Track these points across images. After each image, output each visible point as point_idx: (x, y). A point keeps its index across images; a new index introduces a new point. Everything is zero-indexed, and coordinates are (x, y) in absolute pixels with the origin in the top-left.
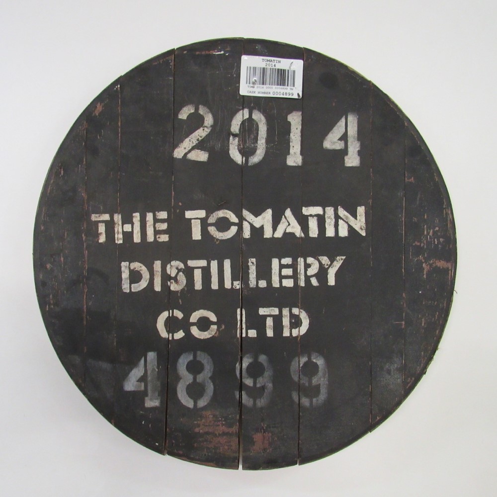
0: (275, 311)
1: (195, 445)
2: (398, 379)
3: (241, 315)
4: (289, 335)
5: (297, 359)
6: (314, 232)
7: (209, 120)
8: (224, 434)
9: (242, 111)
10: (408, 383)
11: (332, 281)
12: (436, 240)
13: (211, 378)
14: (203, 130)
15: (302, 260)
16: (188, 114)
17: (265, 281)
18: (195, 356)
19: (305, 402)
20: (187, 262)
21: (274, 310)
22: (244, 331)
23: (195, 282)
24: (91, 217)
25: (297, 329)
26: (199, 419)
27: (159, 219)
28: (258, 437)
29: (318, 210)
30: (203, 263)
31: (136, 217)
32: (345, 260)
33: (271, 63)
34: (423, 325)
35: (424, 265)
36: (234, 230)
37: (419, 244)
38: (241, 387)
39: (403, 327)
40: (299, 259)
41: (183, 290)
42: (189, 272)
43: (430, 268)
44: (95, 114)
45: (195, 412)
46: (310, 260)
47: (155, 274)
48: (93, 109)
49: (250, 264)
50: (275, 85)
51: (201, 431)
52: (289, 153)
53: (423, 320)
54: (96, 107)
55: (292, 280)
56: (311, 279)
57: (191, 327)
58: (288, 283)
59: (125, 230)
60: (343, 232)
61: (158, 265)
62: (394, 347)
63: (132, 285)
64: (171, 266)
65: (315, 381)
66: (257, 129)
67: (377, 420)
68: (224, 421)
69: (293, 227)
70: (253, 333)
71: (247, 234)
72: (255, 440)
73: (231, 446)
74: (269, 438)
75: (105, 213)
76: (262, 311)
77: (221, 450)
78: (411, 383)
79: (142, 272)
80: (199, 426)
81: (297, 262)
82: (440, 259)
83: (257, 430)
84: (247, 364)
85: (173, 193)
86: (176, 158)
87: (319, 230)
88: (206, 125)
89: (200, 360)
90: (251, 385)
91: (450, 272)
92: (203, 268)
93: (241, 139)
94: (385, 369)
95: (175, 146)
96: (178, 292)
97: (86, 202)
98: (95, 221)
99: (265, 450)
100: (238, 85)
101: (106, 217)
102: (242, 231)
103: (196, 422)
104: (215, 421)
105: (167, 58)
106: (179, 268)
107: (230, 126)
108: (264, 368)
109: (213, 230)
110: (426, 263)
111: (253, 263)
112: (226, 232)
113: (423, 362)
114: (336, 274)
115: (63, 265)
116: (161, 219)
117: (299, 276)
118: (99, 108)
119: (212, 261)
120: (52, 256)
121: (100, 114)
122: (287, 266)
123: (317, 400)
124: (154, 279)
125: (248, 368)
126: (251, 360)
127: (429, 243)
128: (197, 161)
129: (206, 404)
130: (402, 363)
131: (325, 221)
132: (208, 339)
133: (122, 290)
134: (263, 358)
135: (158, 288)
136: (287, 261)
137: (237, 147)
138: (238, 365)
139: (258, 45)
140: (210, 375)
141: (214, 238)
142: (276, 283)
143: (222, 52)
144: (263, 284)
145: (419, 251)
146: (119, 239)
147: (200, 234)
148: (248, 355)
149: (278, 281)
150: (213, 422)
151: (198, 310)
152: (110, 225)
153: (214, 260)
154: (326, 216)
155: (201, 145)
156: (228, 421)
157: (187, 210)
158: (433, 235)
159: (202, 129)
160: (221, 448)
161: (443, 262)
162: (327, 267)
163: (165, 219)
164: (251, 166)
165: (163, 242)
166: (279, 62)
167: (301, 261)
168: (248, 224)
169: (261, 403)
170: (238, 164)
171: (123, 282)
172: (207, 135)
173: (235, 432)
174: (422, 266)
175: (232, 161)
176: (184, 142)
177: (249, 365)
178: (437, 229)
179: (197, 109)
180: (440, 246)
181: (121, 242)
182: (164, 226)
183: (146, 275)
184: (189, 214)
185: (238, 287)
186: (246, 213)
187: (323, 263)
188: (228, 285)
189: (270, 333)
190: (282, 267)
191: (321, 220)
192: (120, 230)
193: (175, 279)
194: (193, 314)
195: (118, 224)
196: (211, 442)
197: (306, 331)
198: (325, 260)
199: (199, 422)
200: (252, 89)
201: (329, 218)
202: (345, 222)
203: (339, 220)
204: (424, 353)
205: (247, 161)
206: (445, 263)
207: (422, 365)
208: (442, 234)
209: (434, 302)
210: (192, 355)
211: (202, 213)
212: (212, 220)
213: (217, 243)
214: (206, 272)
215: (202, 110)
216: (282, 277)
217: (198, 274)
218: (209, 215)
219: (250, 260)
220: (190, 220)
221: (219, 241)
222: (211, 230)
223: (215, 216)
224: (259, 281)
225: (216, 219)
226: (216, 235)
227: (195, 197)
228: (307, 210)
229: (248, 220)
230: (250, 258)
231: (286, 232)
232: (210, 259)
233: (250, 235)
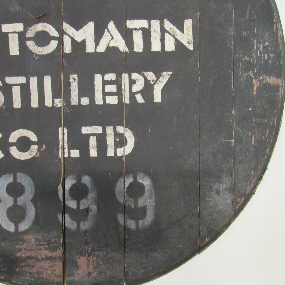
0: (99, 130)
1: (17, 270)
2: (227, 199)
3: (63, 134)
4: (113, 155)
5: (122, 179)
6: (139, 46)
8: (47, 258)
10: (238, 203)
11: (158, 98)
12: (266, 55)
13: (32, 201)
15: (127, 75)
17: (88, 98)
18: (15, 178)
19: (131, 224)
20: (5, 79)
21: (97, 128)
22: (66, 151)
23: (14, 100)
25: (122, 148)
26: (21, 243)
28: (82, 261)
29: (143, 23)
30: (22, 80)
32: (171, 75)
34: (253, 143)
35: (254, 81)
36: (54, 44)
37: (248, 59)
38: (65, 209)
39: (233, 145)
40: (123, 75)
41: (0, 109)
42: (7, 90)
43: (260, 84)
45: (17, 236)
46: (135, 76)
49: (71, 80)
51: (23, 256)
53: (253, 138)
55: (116, 97)
56: (136, 96)
57: (11, 148)
58: (112, 100)
60: (170, 47)
62: (223, 166)
65: (141, 202)
67: (205, 242)
68: (47, 245)
70: (75, 153)
72: (79, 264)
73: (55, 270)
74: (94, 262)
76: (85, 130)
77: (44, 275)
78: (240, 203)
80: (20, 250)
81: (122, 78)
82: (270, 75)
83: (81, 254)
84: (70, 186)
87: (144, 45)
89: (20, 182)
90: (75, 207)
91: (280, 88)
92: (22, 86)
94: (214, 189)
99: (89, 274)
102: (63, 46)
103: (18, 247)
104: (37, 245)
108: (88, 189)
109: (31, 44)
110: (256, 79)
111: (74, 79)
112: (46, 47)
113: (254, 180)
114: (162, 91)
117: (123, 93)
119: (31, 78)
122: (111, 83)
123: (144, 223)
125: (71, 189)
126: (74, 182)
127: (259, 59)
129: (27, 227)
130: (232, 183)
131: (151, 35)
132: (28, 159)
134: (86, 180)
136: (111, 77)
138: (60, 187)
140: (31, 197)
141: (34, 53)
142: (99, 101)
144: (85, 101)
145: (248, 66)
147: (18, 49)
148: (71, 176)
149: (102, 98)
150: (35, 246)
151: (17, 129)
153: (33, 77)
154: (151, 30)
156: (51, 245)
157: (4, 24)
158: (263, 50)
160: (44, 272)
161: (274, 78)
162: (153, 82)
167: (125, 77)
168: (69, 38)
169: (85, 225)
173: (58, 255)
174: (252, 83)
177: (71, 186)
178: (267, 44)
180: (270, 62)
184: (6, 28)
185: (59, 105)
186: (66, 27)
187: (149, 79)
188: (48, 103)
189: (93, 153)
190: (105, 83)
191: (146, 33)
194: (12, 134)
196: (33, 267)
197: (131, 150)
198: (151, 76)
199: (21, 247)
201: (155, 31)
202: (172, 35)
203: (166, 33)
204: (254, 172)
206: (276, 80)
207: (252, 184)
208: (273, 49)
209: (265, 120)
210: (12, 176)
211: (19, 27)
212: (30, 34)
213: (36, 58)
214: (25, 89)
216: (105, 94)
217: (16, 92)
218: (27, 29)
219: (72, 76)
220: (7, 34)
221: (38, 56)
222: (30, 45)
223: (33, 29)
224: (81, 98)
225: (35, 33)
226: (35, 50)
227: (12, 9)
228: (131, 23)
229: (69, 33)
230: (72, 74)
231: (109, 46)
232: (29, 76)
233: (71, 50)
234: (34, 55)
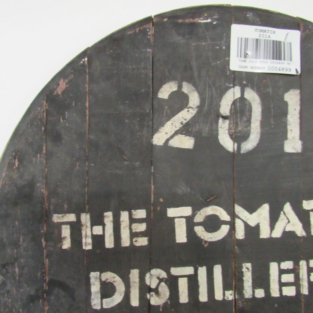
7: (194, 99)
9: (232, 89)
14: (188, 111)
15: (305, 263)
16: (169, 93)
17: (263, 290)
20: (170, 269)
23: (180, 293)
24: (52, 218)
27: (135, 219)
30: (189, 270)
31: (108, 217)
33: (265, 33)
36: (224, 230)
41: (165, 304)
42: (172, 282)
44: (57, 92)
47: (131, 285)
48: (55, 87)
49: (244, 270)
50: (270, 59)
52: (286, 138)
54: (58, 84)
55: (294, 287)
58: (290, 291)
59: (94, 233)
61: (135, 274)
63: (104, 300)
64: (151, 275)
66: (250, 110)
69: (293, 225)
71: (240, 234)
75: (70, 212)
79: (115, 284)
81: (299, 266)
85: (153, 187)
86: (156, 145)
88: (191, 106)
92: (189, 277)
93: (232, 122)
95: (154, 130)
96: (159, 306)
97: (46, 199)
98: (58, 223)
100: (228, 58)
101: (71, 217)
102: (235, 231)
105: (144, 26)
106: (161, 277)
107: (219, 106)
109: (200, 230)
111: (248, 269)
112: (216, 233)
115: (17, 278)
116: (139, 219)
117: (301, 282)
118: (63, 85)
119: (200, 268)
120: (4, 266)
121: (63, 93)
122: (287, 271)
124: (130, 292)
128: (181, 149)
133: (92, 307)
135: (135, 302)
136: (288, 265)
137: (227, 132)
139: (249, 13)
141: (202, 240)
142: (275, 293)
143: (209, 20)
146: (87, 244)
147: (186, 235)
149: (278, 290)
152: (76, 228)
153: (202, 266)
155: (185, 130)
157: (170, 207)
159: (186, 110)
163: (143, 219)
164: (244, 154)
165: (142, 246)
166: (274, 32)
167: (303, 263)
168: (241, 222)
170: (228, 152)
171: (92, 297)
172: (192, 118)
175: (222, 148)
176: (165, 126)
179: (180, 87)
181: (89, 247)
182: (142, 227)
183: (120, 287)
184: (171, 212)
185: (231, 298)
186: (238, 209)
188: (219, 296)
190: (282, 272)
192: (89, 233)
193: (156, 291)
195: (87, 226)
200: (243, 64)
205: (239, 148)
211: (187, 211)
212: (199, 218)
213: (206, 245)
214: (193, 280)
215: (187, 88)
216: (282, 285)
217: (183, 285)
218: (195, 213)
219: (245, 265)
220: (173, 219)
221: (207, 243)
222: (198, 231)
223: (202, 213)
224: (256, 290)
225: (204, 217)
226: (204, 237)
227: (179, 191)
228: (308, 203)
229: (241, 217)
230: (245, 263)
231: (286, 230)
232: (197, 266)
233: (243, 235)
234: (203, 241)
